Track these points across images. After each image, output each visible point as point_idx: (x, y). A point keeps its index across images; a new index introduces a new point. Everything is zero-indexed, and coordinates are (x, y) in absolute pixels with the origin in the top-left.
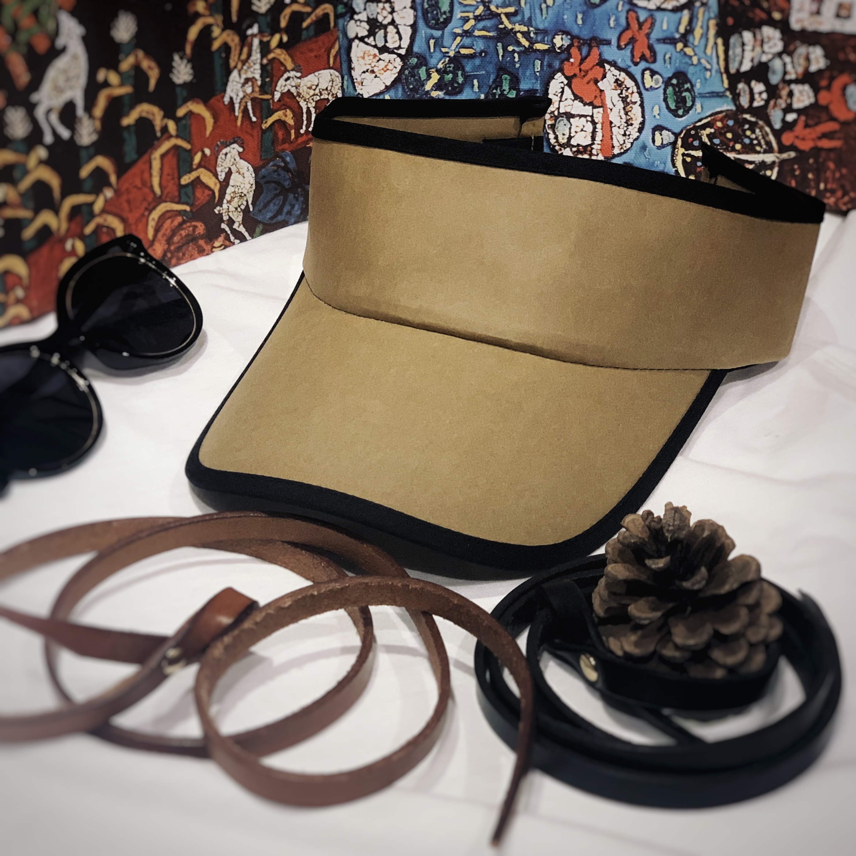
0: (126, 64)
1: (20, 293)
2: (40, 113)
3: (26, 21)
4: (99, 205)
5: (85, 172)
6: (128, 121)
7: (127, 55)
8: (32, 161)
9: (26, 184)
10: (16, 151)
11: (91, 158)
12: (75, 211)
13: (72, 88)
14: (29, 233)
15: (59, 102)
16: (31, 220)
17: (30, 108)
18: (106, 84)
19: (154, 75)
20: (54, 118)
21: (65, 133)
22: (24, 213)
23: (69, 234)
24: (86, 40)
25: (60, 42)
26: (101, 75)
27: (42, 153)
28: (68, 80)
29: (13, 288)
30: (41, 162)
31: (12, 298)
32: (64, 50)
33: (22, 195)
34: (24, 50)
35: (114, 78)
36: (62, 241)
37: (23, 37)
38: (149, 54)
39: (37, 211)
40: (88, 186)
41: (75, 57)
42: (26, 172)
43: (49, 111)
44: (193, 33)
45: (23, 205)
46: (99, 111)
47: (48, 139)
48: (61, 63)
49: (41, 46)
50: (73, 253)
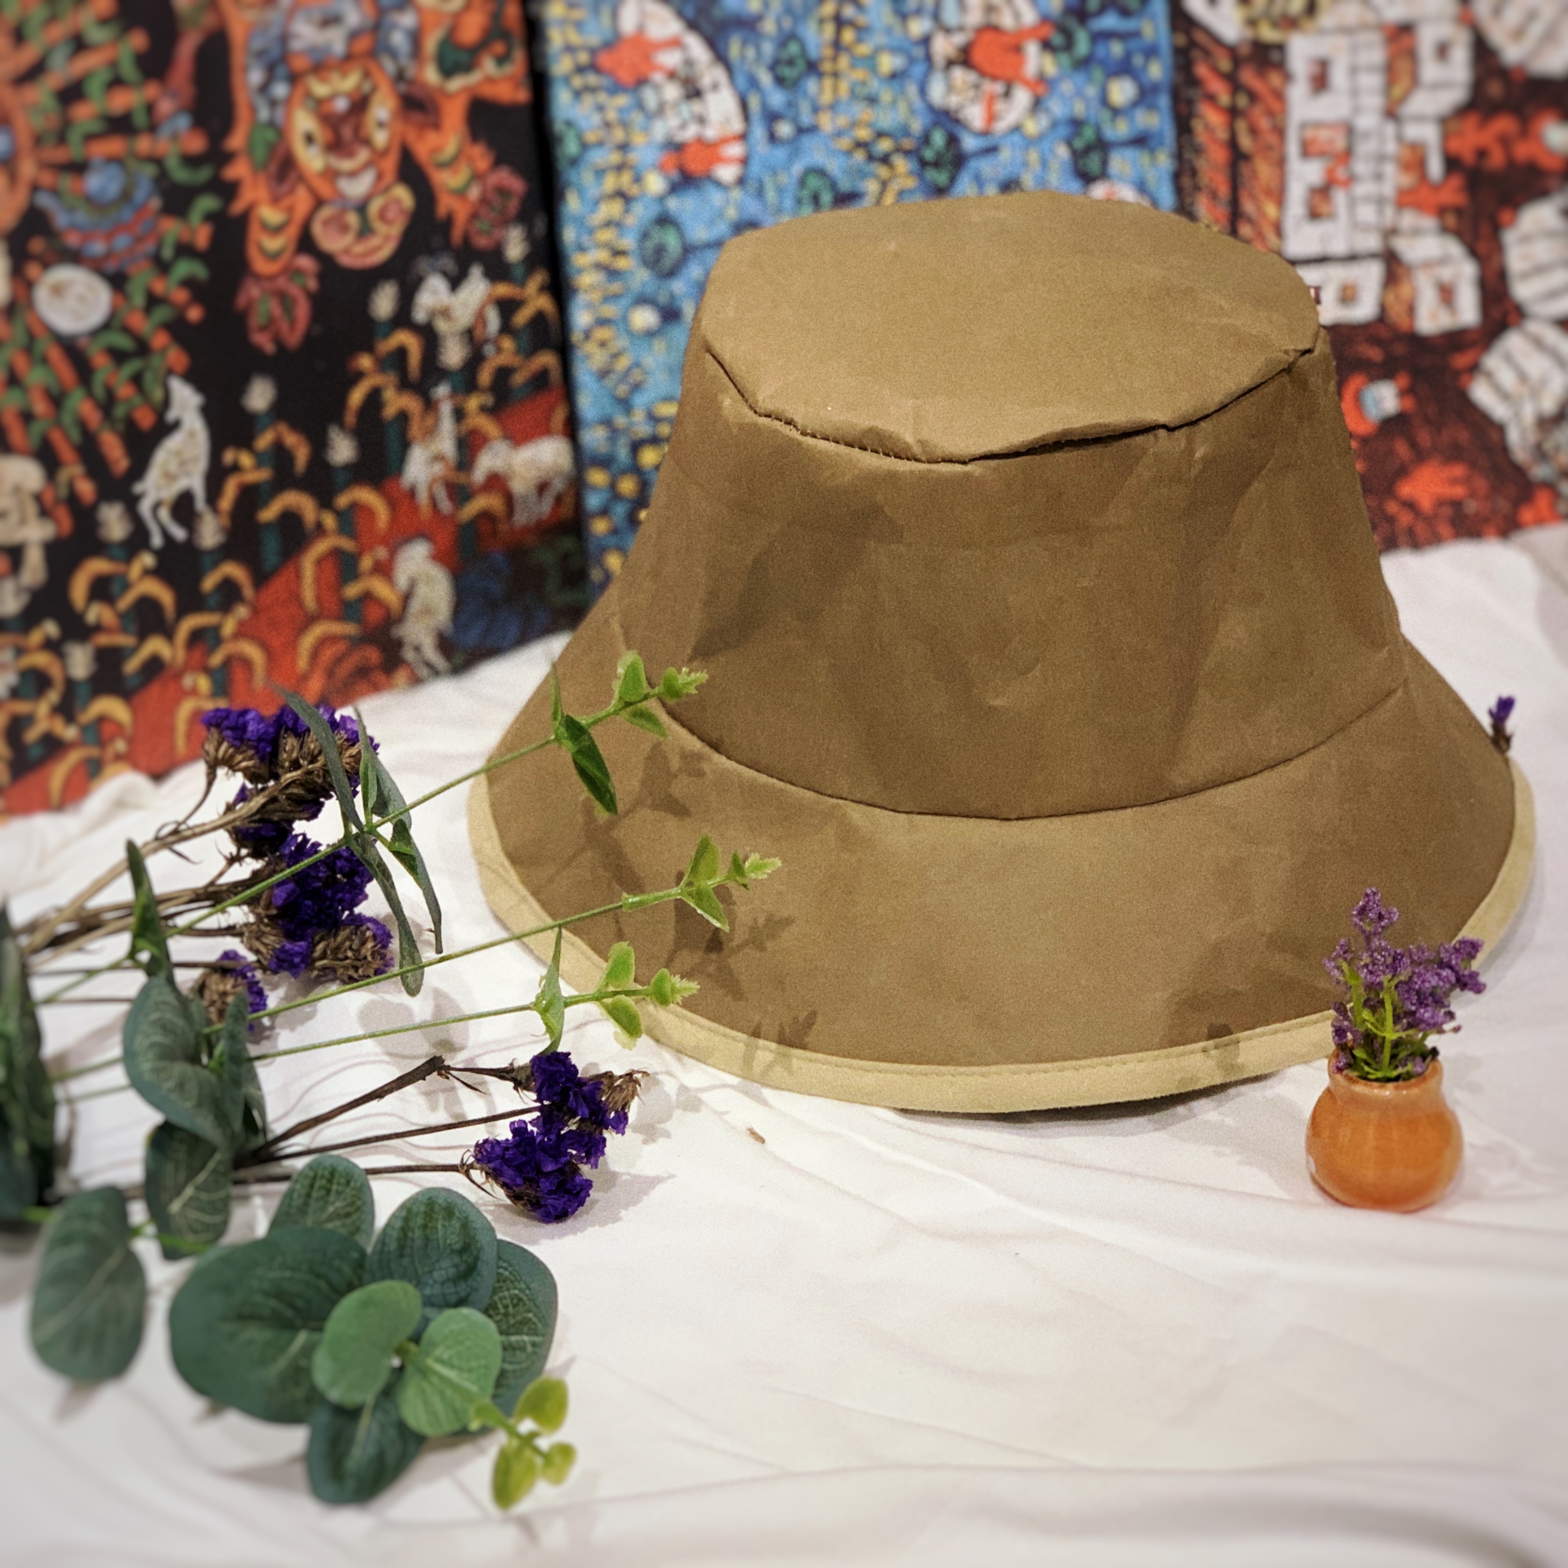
0: (264, 441)
1: (120, 746)
2: (145, 507)
3: (124, 390)
4: (229, 626)
5: (209, 583)
6: (269, 514)
7: (264, 429)
8: (135, 570)
9: (126, 602)
10: (111, 558)
11: (215, 564)
12: (197, 637)
13: (188, 474)
14: (132, 666)
15: (170, 493)
16: (134, 650)
17: (131, 503)
18: (236, 468)
19: (302, 454)
20: (164, 514)
21: (179, 533)
22: (124, 640)
23: (188, 667)
24: (206, 411)
25: (171, 415)
26: (229, 456)
27: (147, 560)
28: (183, 463)
29: (111, 739)
30: (147, 573)
31: (110, 752)
32: (176, 425)
33: (122, 616)
34: (120, 427)
35: (246, 460)
36: (178, 675)
37: (120, 411)
38: (296, 426)
39: (142, 636)
40: (212, 602)
41: (192, 434)
42: (126, 586)
43: (156, 507)
44: (357, 396)
45: (123, 630)
46: (226, 502)
47: (157, 540)
48: (173, 443)
49: (145, 420)
50: (194, 692)
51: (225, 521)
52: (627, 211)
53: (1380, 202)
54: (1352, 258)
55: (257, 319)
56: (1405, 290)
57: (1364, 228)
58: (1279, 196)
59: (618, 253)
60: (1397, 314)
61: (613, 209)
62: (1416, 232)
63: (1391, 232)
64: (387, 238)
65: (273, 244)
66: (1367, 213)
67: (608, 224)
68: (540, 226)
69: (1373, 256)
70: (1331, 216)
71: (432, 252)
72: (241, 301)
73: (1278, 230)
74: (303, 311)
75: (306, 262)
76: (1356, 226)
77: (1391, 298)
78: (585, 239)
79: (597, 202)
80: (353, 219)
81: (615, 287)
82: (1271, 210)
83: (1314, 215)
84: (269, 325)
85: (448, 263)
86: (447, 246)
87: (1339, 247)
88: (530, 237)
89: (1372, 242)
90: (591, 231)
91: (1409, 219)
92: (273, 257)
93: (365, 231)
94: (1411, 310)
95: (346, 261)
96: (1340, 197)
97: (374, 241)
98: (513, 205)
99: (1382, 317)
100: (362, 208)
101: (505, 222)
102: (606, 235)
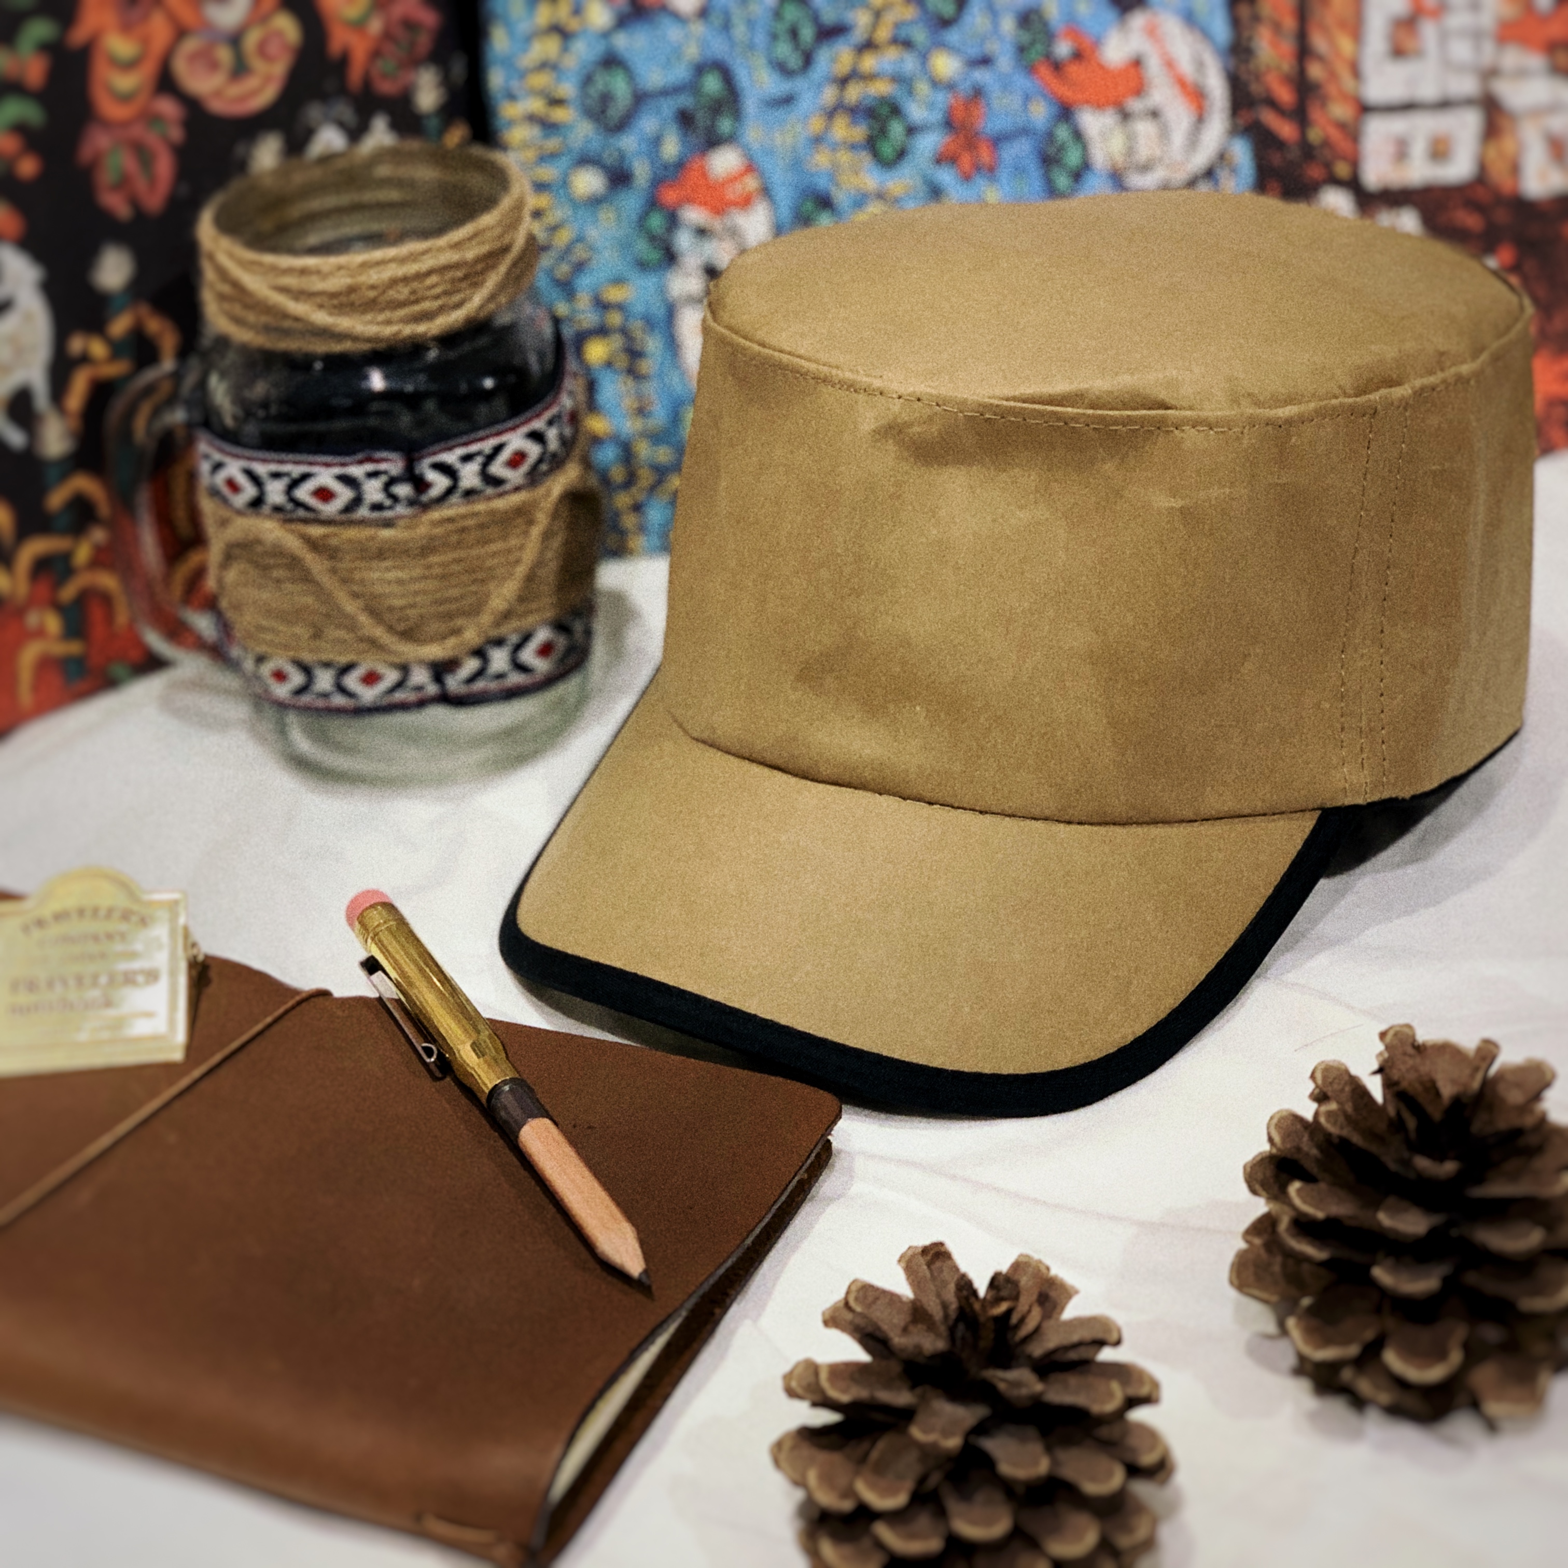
0: (120, 326)
4: (83, 553)
5: (57, 499)
7: (118, 312)
11: (62, 478)
12: (43, 566)
13: (25, 365)
15: (4, 388)
18: (86, 358)
19: (169, 343)
21: (17, 439)
23: (31, 602)
24: (48, 288)
25: (3, 292)
26: (76, 344)
28: (18, 352)
32: (9, 304)
35: (98, 349)
36: (20, 612)
38: (159, 309)
40: (61, 522)
48: (5, 326)
50: (40, 633)
51: (74, 423)
52: (565, 49)
53: (1476, 36)
54: (1445, 105)
55: (107, 175)
56: (1508, 144)
57: (1459, 69)
58: (1356, 29)
59: (556, 102)
60: (1499, 175)
61: (549, 47)
62: (1521, 74)
63: (1490, 74)
64: (268, 79)
65: (125, 82)
66: (1462, 51)
67: (544, 66)
68: (459, 69)
69: (1468, 102)
70: (1418, 54)
71: (324, 97)
72: (86, 152)
73: (1356, 71)
74: (165, 166)
75: (168, 107)
76: (1448, 65)
77: (1492, 153)
78: (515, 84)
79: (529, 39)
80: (224, 55)
81: (553, 143)
82: (1346, 45)
83: (1398, 52)
84: (123, 183)
85: (345, 111)
86: (343, 91)
87: (1428, 91)
88: (446, 82)
89: (1467, 86)
90: (523, 74)
91: (1512, 57)
92: (125, 98)
93: (240, 69)
94: (1515, 169)
95: (218, 106)
96: (1428, 31)
97: (251, 83)
98: (424, 42)
99: (1481, 178)
100: (235, 40)
101: (414, 62)
102: (541, 80)
